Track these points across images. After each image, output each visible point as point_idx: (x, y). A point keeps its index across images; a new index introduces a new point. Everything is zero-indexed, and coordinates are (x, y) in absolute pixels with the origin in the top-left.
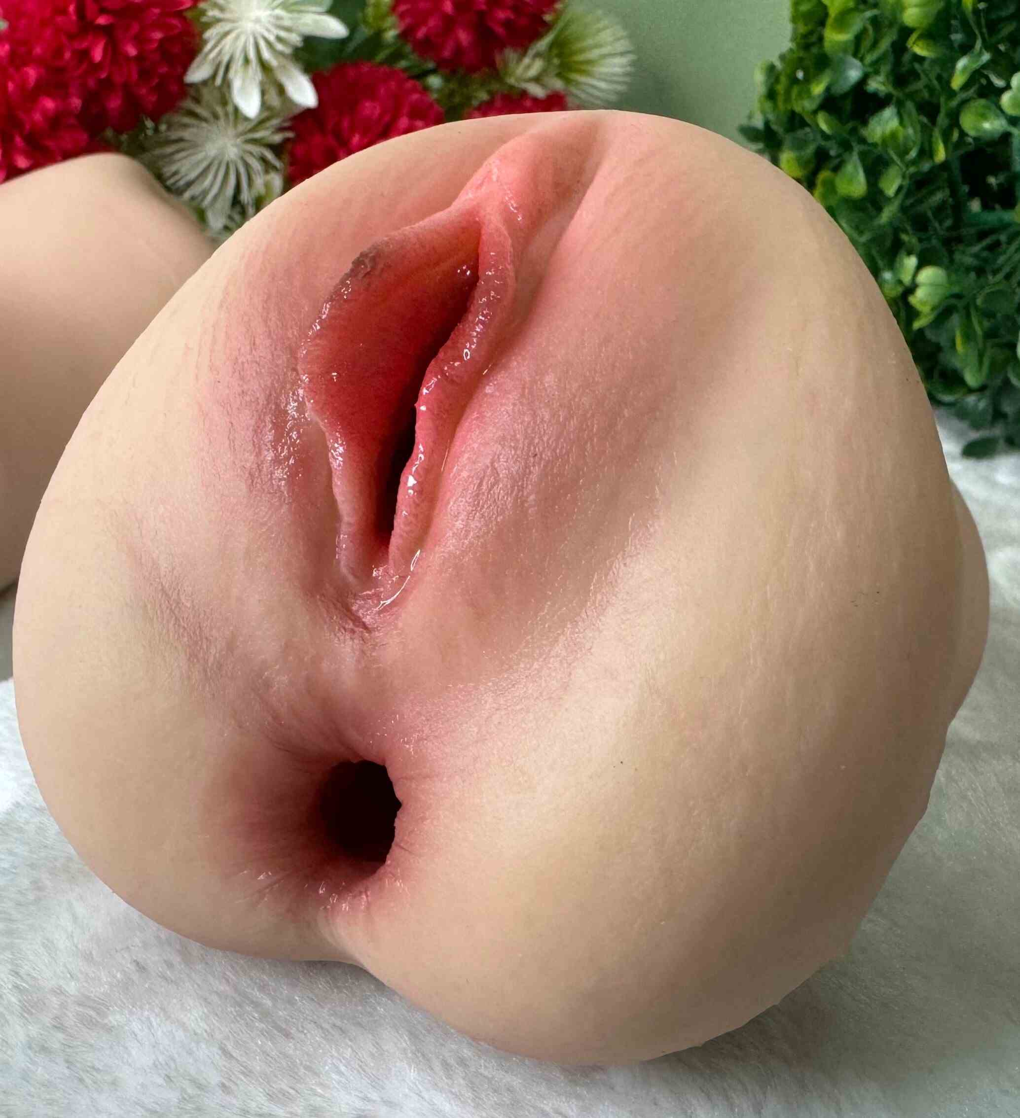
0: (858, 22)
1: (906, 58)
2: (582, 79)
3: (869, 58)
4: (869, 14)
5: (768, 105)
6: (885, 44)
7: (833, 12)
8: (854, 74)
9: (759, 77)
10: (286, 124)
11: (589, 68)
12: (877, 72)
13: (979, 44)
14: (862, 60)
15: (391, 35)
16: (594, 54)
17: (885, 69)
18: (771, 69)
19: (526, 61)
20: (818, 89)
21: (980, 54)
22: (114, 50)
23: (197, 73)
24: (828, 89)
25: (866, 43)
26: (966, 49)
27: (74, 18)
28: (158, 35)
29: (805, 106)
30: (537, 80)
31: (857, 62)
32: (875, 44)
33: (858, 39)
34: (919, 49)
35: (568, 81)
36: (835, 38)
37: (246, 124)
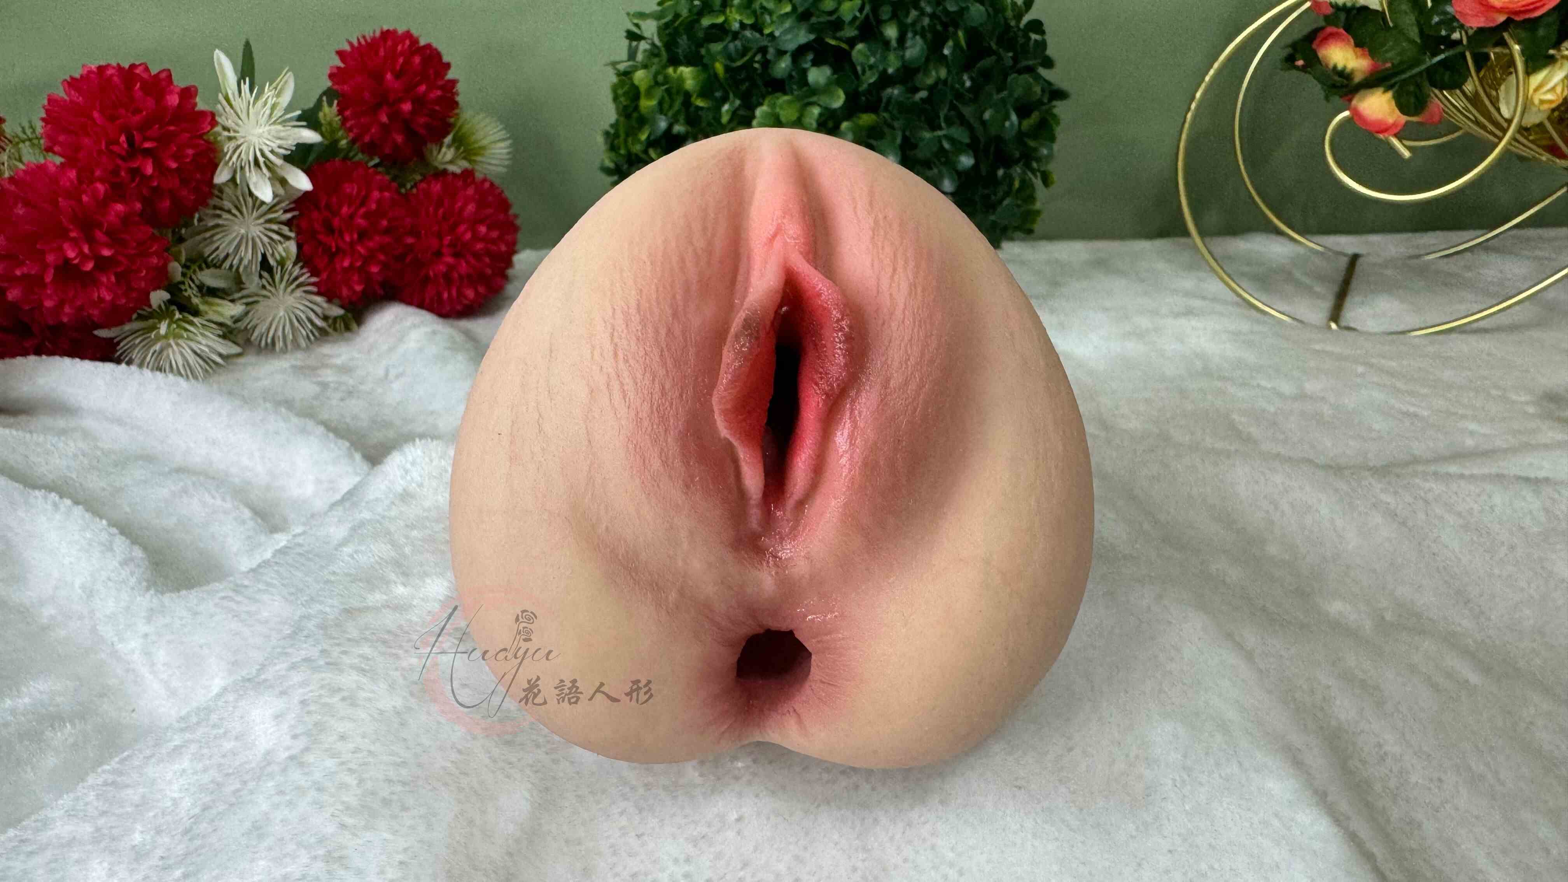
0: (659, 92)
1: (692, 109)
2: (481, 159)
3: (670, 114)
4: (663, 88)
5: (613, 154)
6: (677, 105)
7: (642, 89)
8: (663, 124)
9: (600, 139)
10: (292, 206)
11: (482, 152)
12: (677, 121)
13: (731, 95)
14: (666, 115)
15: (343, 142)
16: (485, 142)
17: (682, 118)
18: (607, 134)
19: (444, 149)
20: (643, 137)
21: (733, 102)
22: (159, 166)
23: (221, 177)
24: (650, 135)
25: (666, 106)
26: (724, 100)
27: (125, 146)
28: (190, 152)
29: (637, 148)
30: (451, 162)
31: (663, 117)
32: (671, 107)
33: (660, 103)
34: (700, 103)
35: (470, 161)
36: (647, 104)
37: (264, 208)
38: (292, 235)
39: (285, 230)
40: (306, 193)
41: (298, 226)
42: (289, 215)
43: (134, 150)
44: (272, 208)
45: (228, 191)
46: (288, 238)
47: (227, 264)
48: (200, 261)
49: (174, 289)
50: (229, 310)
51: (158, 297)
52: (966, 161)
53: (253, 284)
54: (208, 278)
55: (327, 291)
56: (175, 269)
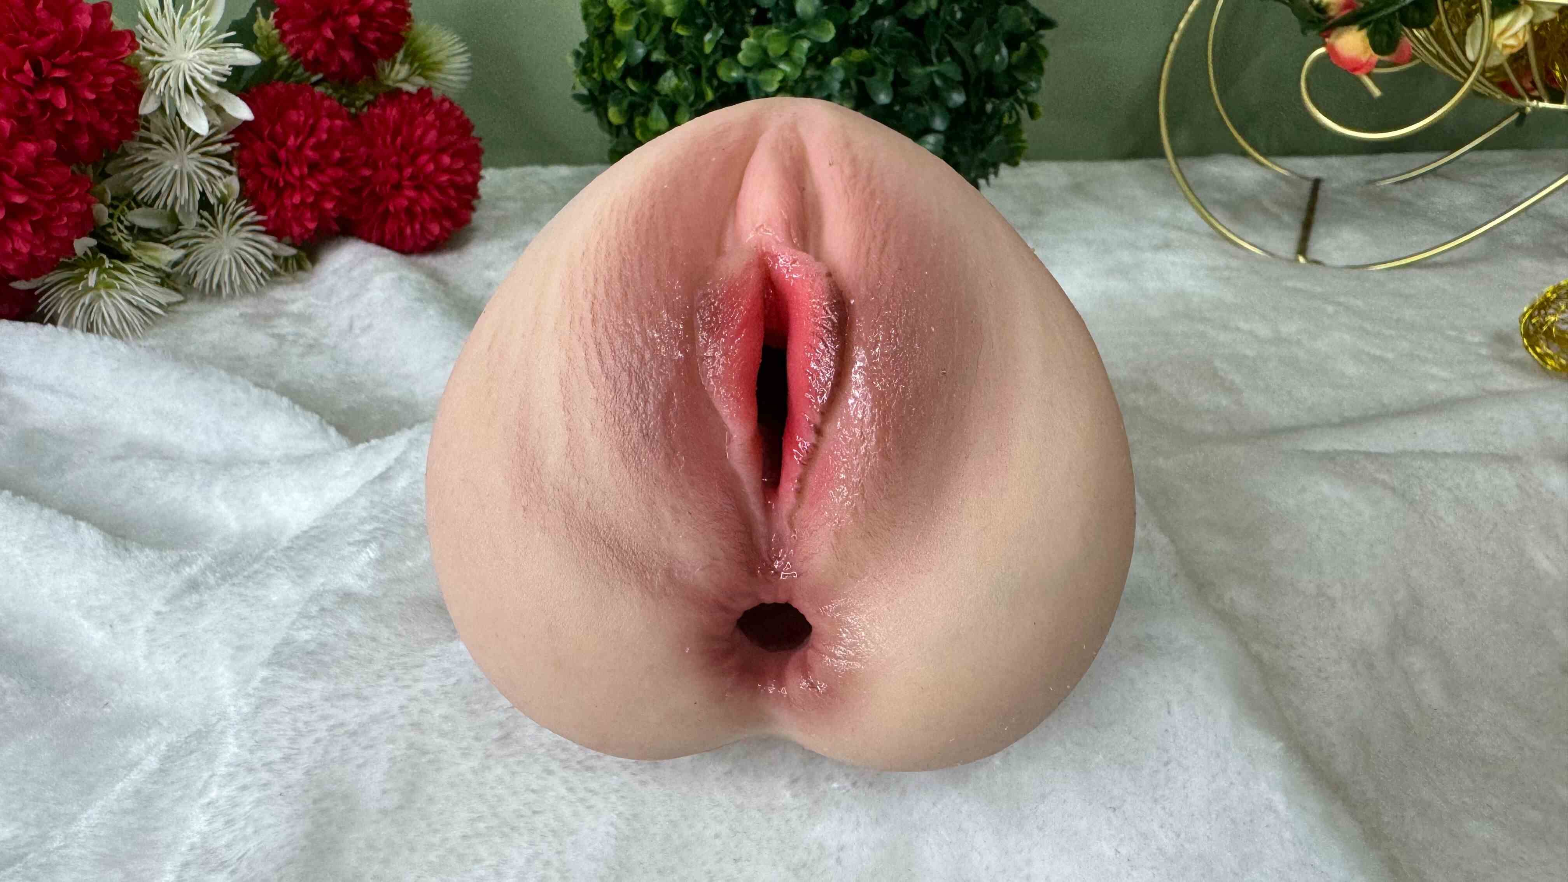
0: (636, 16)
1: (671, 37)
2: (437, 75)
3: (648, 40)
4: (640, 11)
5: (584, 78)
6: (656, 30)
7: (617, 12)
8: (640, 51)
9: (570, 60)
10: (231, 136)
11: (440, 67)
12: (655, 48)
13: (715, 25)
14: (643, 41)
15: (283, 59)
16: (440, 56)
17: (662, 46)
18: (577, 54)
19: (397, 67)
20: (620, 64)
21: (716, 32)
22: (74, 97)
23: (147, 107)
24: (626, 63)
25: (644, 30)
26: (707, 28)
27: (32, 75)
28: (110, 80)
29: (612, 76)
30: (405, 80)
31: (640, 43)
32: (649, 30)
33: (637, 29)
34: (681, 31)
35: (426, 78)
36: (622, 29)
37: (198, 141)
38: (234, 169)
39: (226, 165)
40: (246, 123)
41: (239, 159)
42: (227, 148)
43: (41, 81)
44: (208, 141)
45: (157, 122)
46: (230, 173)
47: (160, 203)
48: (130, 200)
49: (99, 233)
50: (166, 255)
51: (83, 245)
52: (958, 98)
53: (191, 222)
54: (139, 218)
55: (276, 231)
56: (101, 212)
